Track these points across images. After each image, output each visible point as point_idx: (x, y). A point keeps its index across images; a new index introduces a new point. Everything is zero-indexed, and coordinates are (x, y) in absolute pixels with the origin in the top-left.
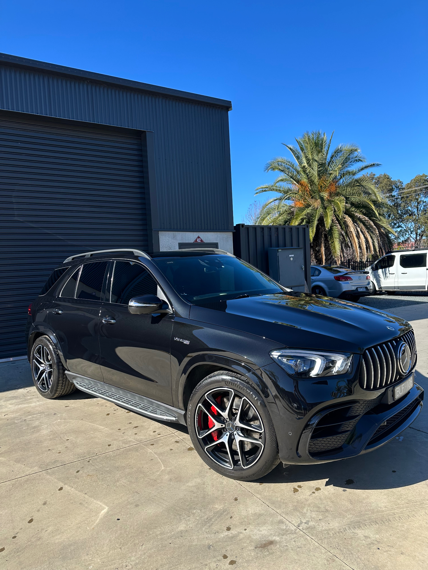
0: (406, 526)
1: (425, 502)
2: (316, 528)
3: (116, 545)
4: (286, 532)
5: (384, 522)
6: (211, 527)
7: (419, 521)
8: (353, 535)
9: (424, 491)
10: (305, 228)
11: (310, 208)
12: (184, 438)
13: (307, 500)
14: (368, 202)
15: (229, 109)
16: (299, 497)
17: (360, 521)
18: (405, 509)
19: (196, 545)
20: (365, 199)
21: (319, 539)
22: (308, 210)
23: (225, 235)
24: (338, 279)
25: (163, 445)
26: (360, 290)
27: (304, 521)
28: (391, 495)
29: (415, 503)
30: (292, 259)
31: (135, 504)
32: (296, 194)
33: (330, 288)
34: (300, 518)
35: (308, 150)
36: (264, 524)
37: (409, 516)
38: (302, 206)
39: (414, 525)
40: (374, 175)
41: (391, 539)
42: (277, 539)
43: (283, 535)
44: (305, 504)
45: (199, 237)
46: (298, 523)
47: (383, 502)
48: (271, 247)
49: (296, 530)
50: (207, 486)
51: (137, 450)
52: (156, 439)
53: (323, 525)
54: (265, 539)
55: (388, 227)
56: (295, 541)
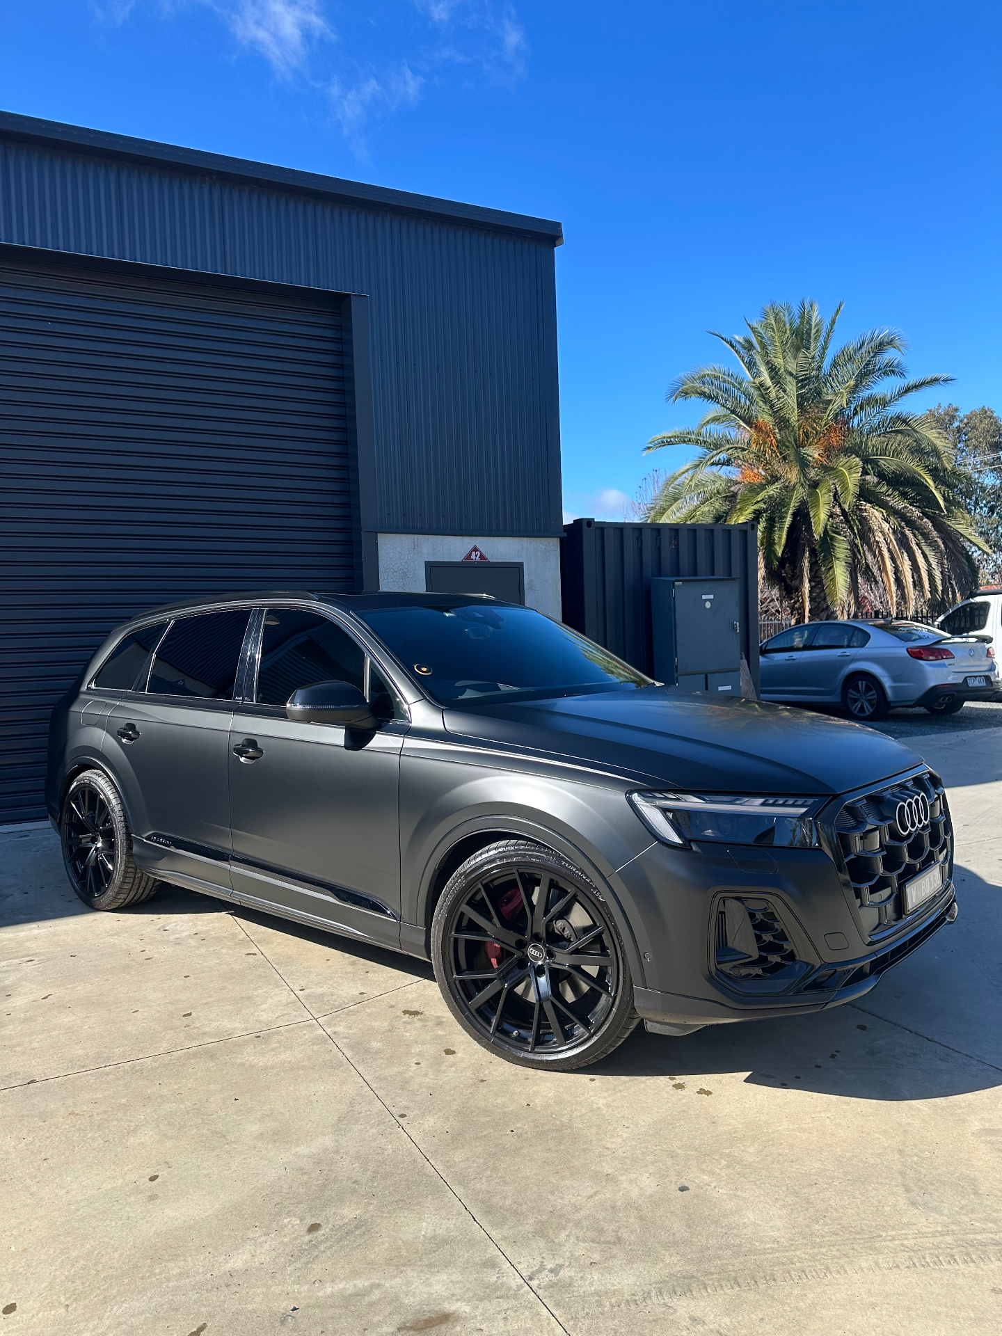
0: (811, 1296)
1: (884, 1234)
2: (575, 1286)
3: (59, 1297)
4: (496, 1292)
5: (756, 1282)
6: (310, 1265)
7: (850, 1286)
8: (663, 1313)
9: (890, 1204)
10: (746, 532)
11: (778, 485)
12: (335, 1033)
13: (577, 1209)
14: (918, 470)
15: (557, 242)
16: (559, 1201)
17: (695, 1274)
18: (824, 1250)
19: (255, 1311)
20: (912, 464)
21: (569, 1317)
22: (772, 490)
23: (541, 546)
24: (917, 654)
25: (280, 1047)
26: (973, 683)
27: (549, 1267)
28: (799, 1209)
29: (859, 1233)
30: (708, 605)
31: (150, 1193)
32: (743, 450)
33: (894, 678)
34: (544, 1255)
35: (775, 346)
36: (446, 1267)
37: (828, 1268)
38: (757, 481)
39: (834, 1294)
41: (760, 1331)
42: (464, 1308)
43: (481, 1300)
44: (568, 1221)
45: (475, 549)
46: (531, 1270)
47: (771, 1227)
48: (660, 577)
49: (520, 1287)
50: (342, 1158)
51: (212, 1057)
52: (268, 1032)
53: (595, 1278)
54: (432, 1307)
55: (970, 534)
56: (505, 1319)
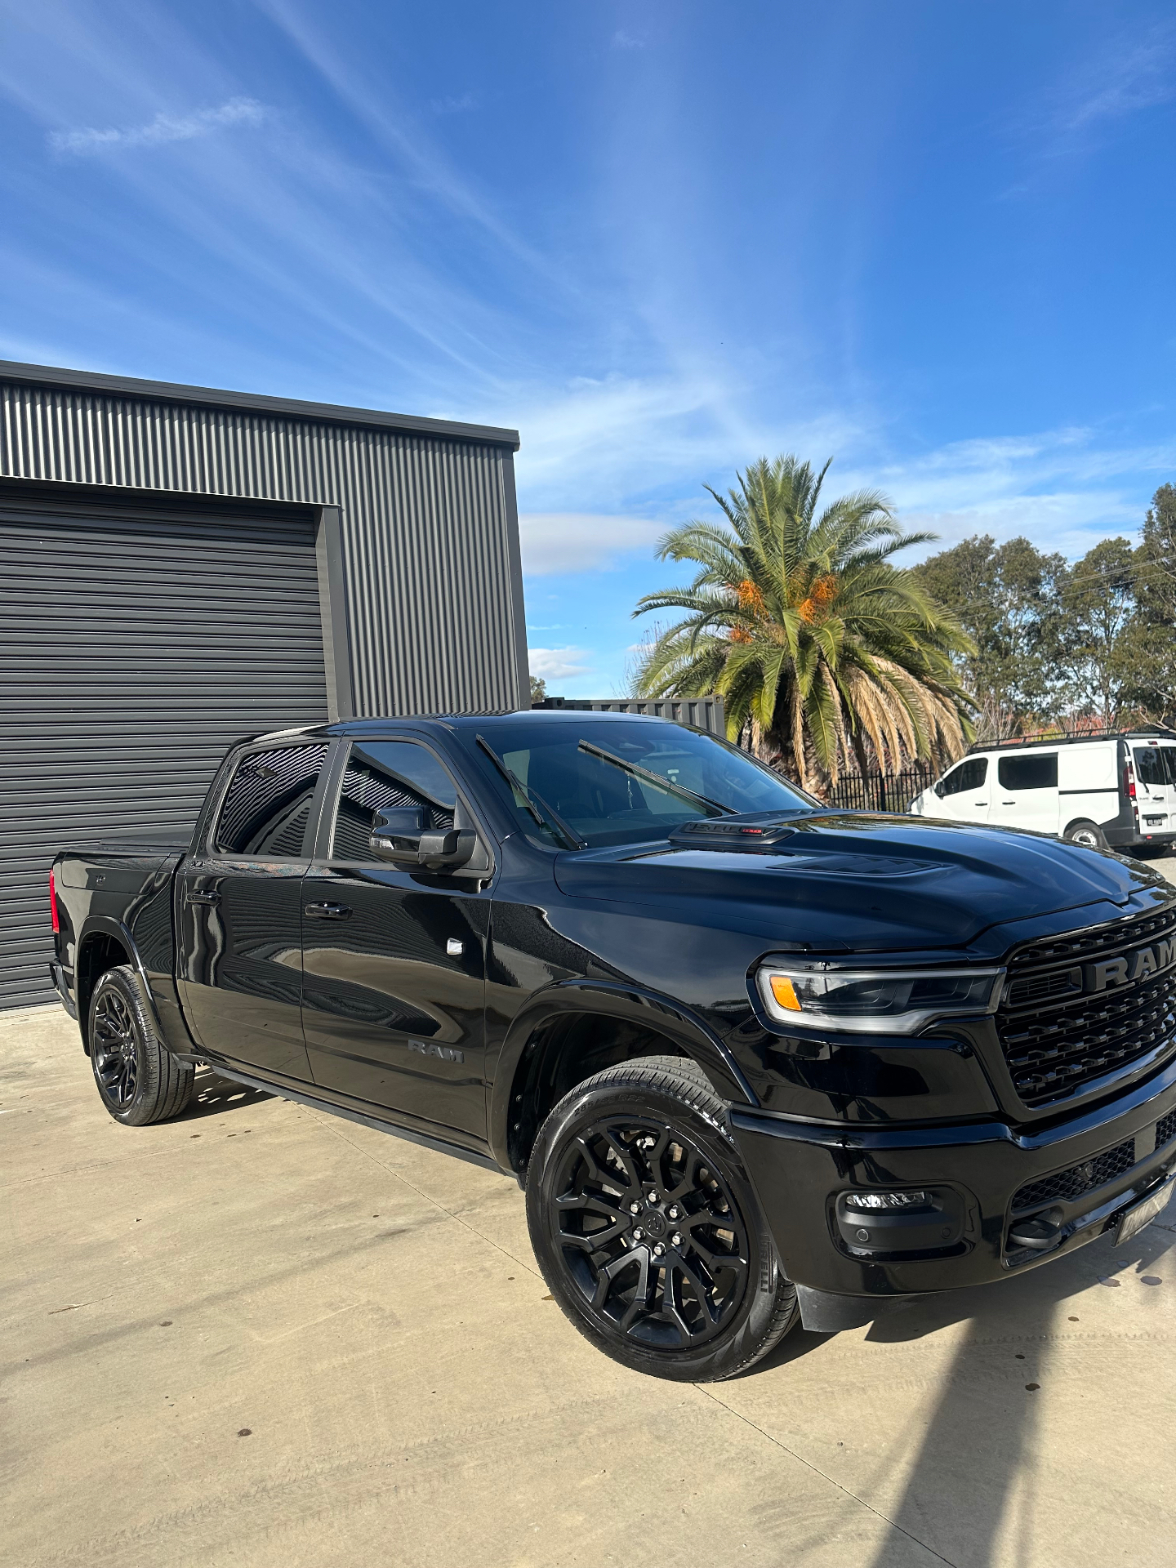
11: (765, 647)
22: (760, 653)
32: (732, 612)
40: (992, 541)
